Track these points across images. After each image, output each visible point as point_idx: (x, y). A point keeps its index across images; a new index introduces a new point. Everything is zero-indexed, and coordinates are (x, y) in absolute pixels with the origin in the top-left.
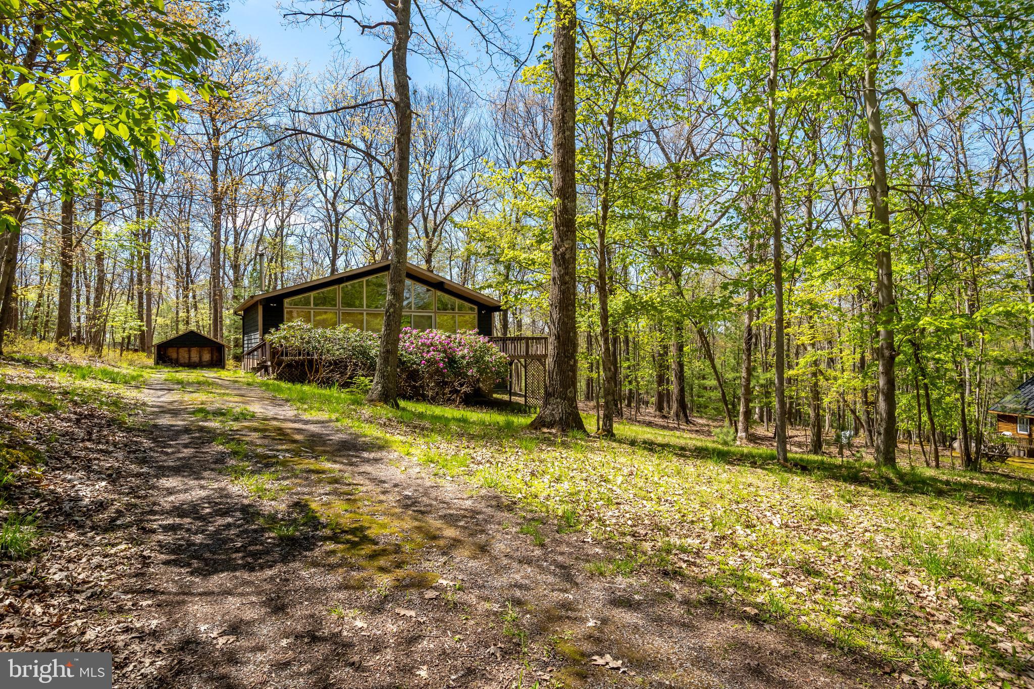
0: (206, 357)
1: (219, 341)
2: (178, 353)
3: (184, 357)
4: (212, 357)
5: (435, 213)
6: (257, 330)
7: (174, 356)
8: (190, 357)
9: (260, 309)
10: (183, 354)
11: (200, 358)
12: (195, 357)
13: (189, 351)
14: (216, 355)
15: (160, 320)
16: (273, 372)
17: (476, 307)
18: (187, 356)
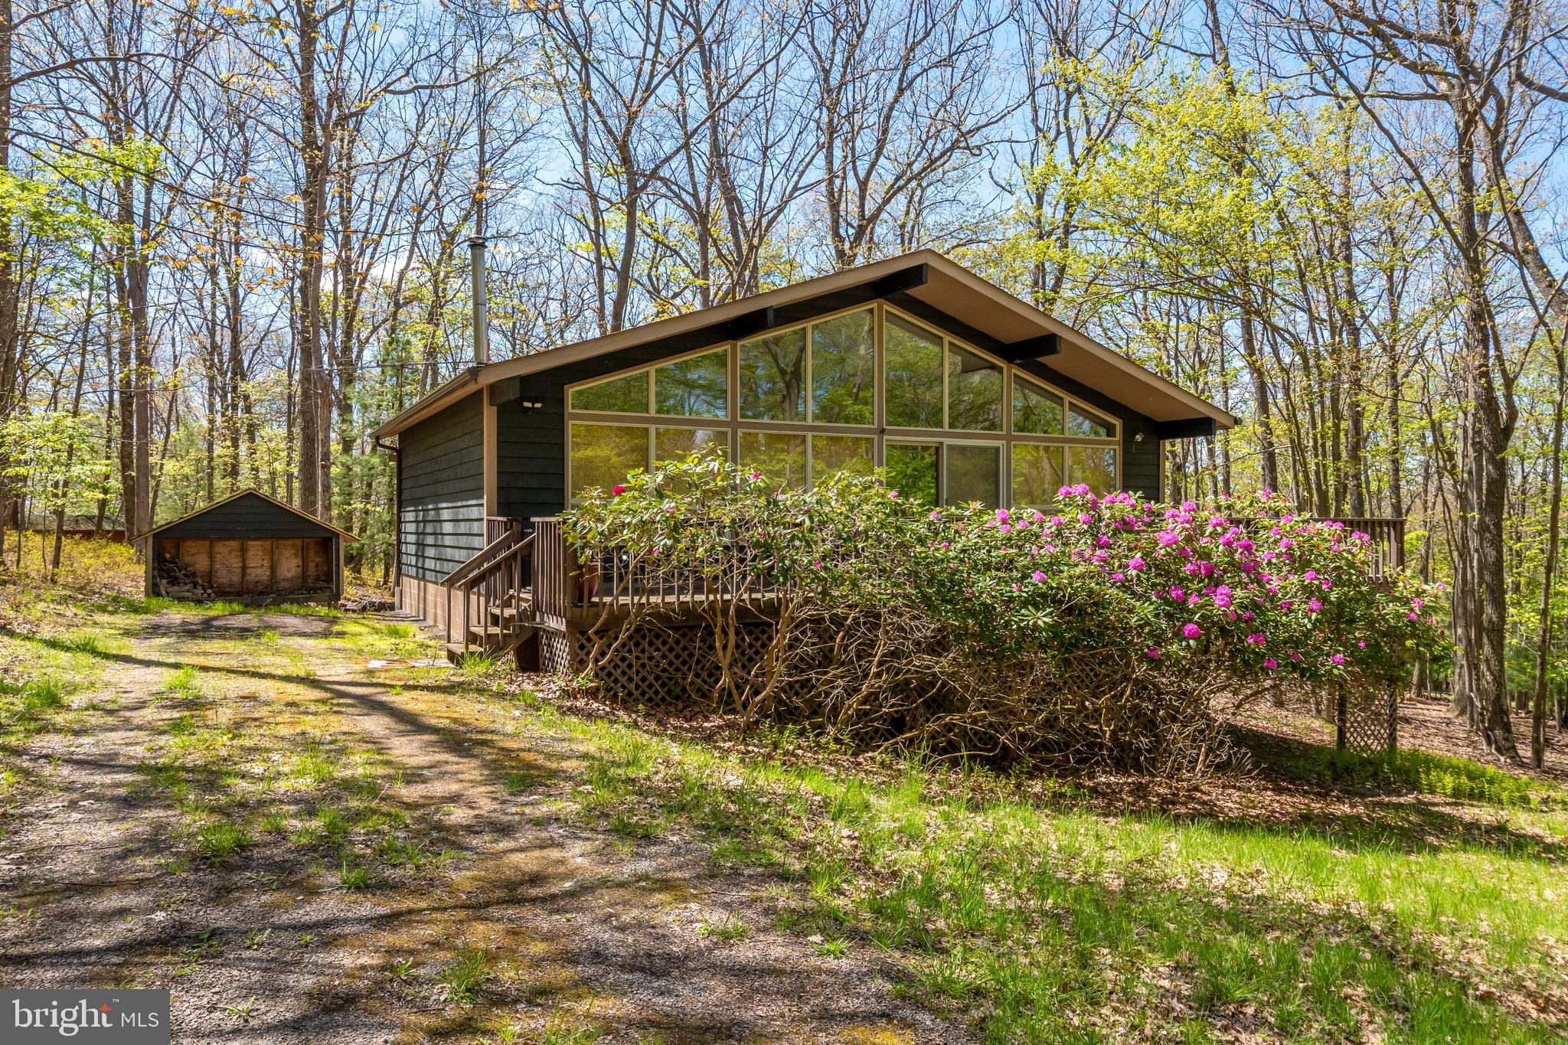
0: (289, 567)
1: (319, 519)
2: (211, 557)
3: (229, 568)
4: (304, 567)
5: (863, 185)
6: (477, 492)
7: (201, 563)
8: (244, 568)
9: (489, 418)
10: (226, 560)
11: (273, 569)
12: (258, 569)
13: (243, 550)
14: (315, 558)
15: (170, 466)
16: (578, 666)
17: (1118, 423)
18: (236, 564)
